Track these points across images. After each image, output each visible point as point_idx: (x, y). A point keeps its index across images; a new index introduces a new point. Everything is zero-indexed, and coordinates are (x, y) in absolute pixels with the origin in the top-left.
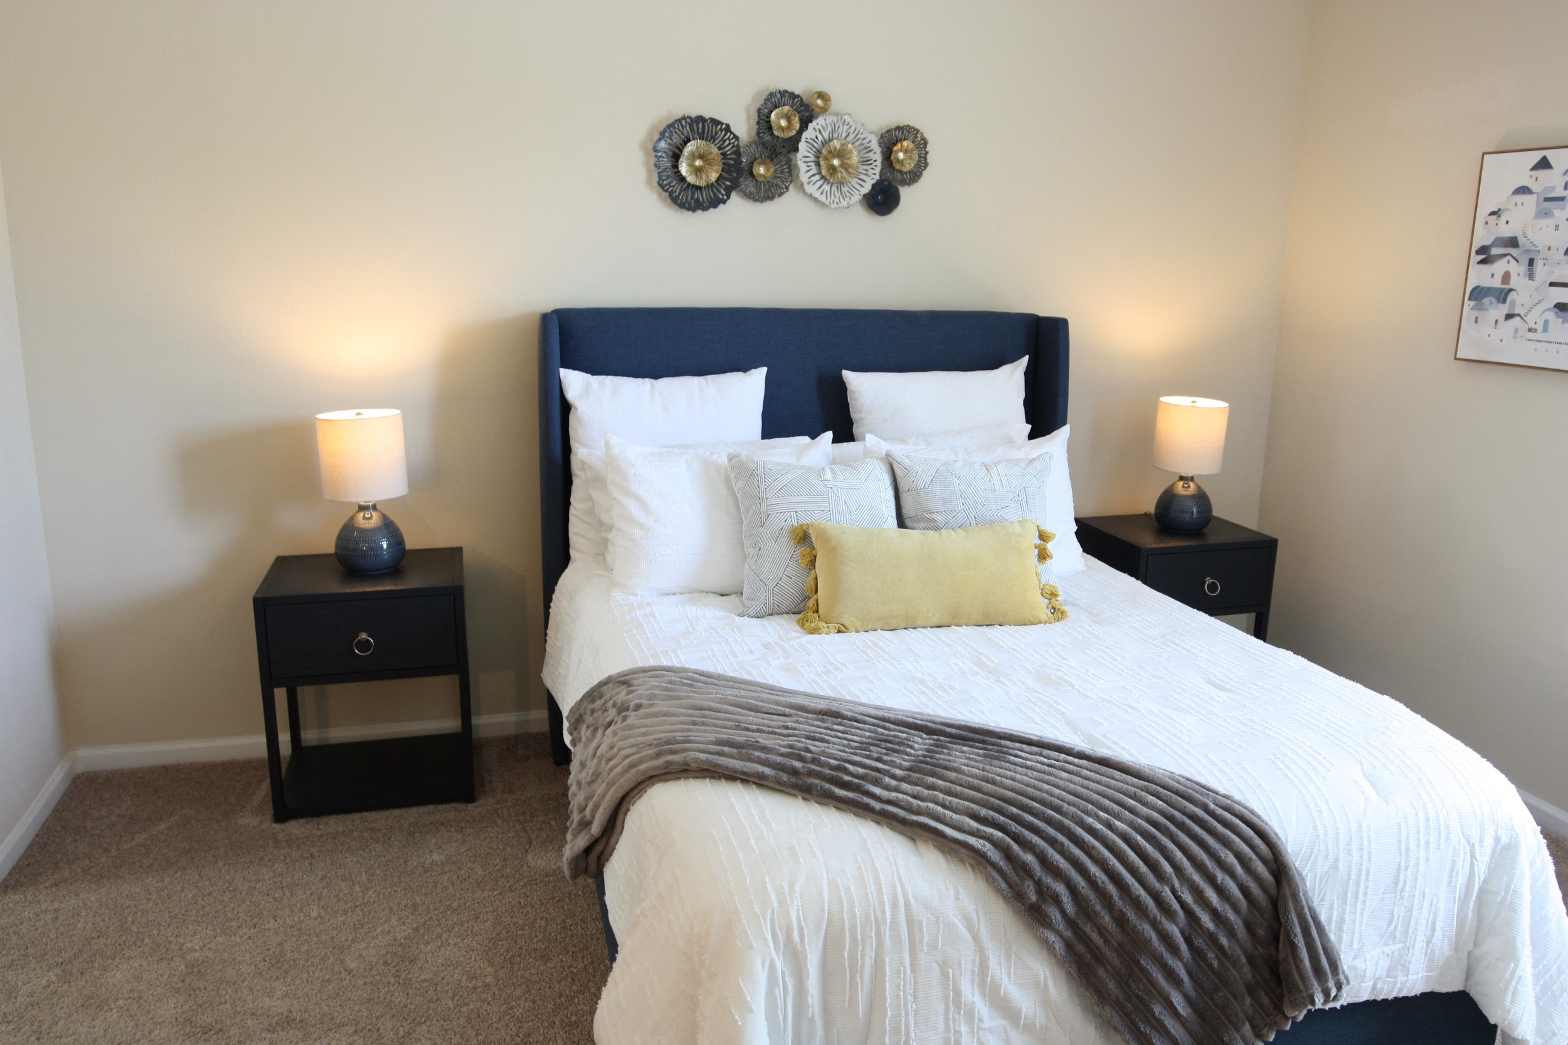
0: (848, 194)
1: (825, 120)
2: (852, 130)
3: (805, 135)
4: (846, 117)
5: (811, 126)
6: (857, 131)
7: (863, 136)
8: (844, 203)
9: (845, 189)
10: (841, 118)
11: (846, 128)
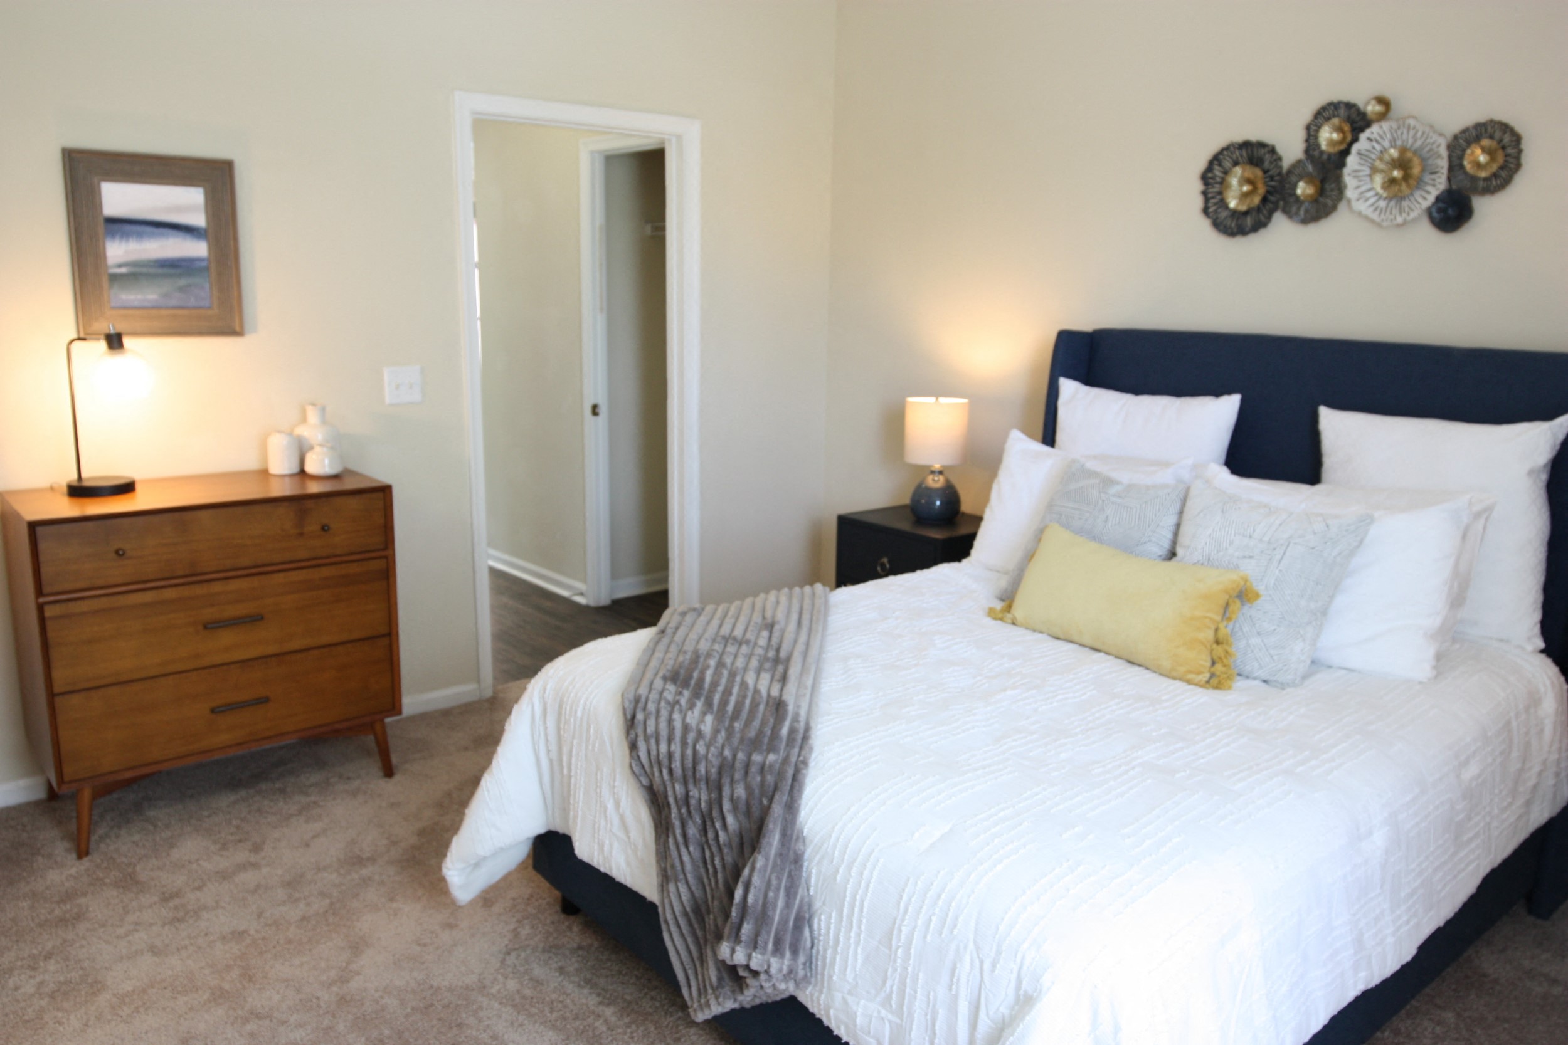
0: (1407, 209)
1: (1381, 127)
2: (1419, 134)
3: (1355, 148)
4: (1412, 122)
5: (1363, 136)
6: (1425, 136)
7: (1432, 141)
8: (1399, 220)
9: (1405, 203)
10: (1404, 123)
11: (1412, 133)
